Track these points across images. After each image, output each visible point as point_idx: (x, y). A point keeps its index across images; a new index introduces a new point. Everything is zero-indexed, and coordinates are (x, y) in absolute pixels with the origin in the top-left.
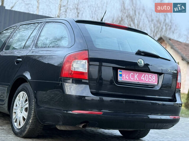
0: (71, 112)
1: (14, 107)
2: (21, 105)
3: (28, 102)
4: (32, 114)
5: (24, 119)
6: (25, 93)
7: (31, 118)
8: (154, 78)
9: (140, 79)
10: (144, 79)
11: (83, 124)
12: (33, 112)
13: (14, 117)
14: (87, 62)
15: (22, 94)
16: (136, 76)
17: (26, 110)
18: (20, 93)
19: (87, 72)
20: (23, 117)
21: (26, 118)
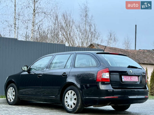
0: (103, 98)
1: (65, 99)
2: (70, 97)
3: (76, 95)
4: (80, 101)
5: (74, 104)
6: (73, 91)
7: (80, 103)
8: (137, 78)
9: (131, 79)
10: (132, 79)
11: (109, 103)
12: (80, 100)
13: (66, 104)
14: (109, 73)
15: (70, 92)
16: (129, 78)
17: (75, 99)
18: (69, 91)
19: (109, 78)
20: (73, 103)
21: (76, 103)
